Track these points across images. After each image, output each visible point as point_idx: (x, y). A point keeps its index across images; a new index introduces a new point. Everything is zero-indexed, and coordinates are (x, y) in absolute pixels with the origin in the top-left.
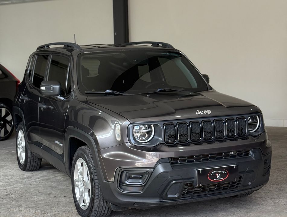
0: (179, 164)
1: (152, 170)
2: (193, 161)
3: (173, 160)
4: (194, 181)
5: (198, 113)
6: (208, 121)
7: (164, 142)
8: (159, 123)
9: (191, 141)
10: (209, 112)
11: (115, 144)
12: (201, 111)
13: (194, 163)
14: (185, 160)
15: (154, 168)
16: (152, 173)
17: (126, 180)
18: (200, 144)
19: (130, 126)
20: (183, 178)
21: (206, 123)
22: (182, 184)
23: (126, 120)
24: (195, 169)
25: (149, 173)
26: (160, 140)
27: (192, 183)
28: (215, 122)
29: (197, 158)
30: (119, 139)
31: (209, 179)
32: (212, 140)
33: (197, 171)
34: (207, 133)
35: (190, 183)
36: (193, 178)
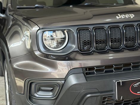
0: (95, 75)
1: (63, 82)
2: (112, 71)
3: (88, 70)
4: (113, 94)
5: (119, 17)
6: (131, 26)
7: (77, 50)
8: (72, 28)
9: (110, 49)
10: (132, 16)
11: (25, 53)
12: (122, 15)
13: (114, 73)
14: (102, 70)
15: (65, 79)
16: (63, 85)
17: (36, 93)
18: (121, 51)
19: (39, 32)
20: (99, 92)
21: (128, 28)
22: (99, 98)
23: (35, 25)
24: (114, 81)
25: (60, 85)
26: (73, 47)
27: (111, 96)
28: (139, 27)
29: (117, 67)
30: (28, 47)
31: (132, 92)
32: (135, 47)
33: (116, 83)
34: (130, 39)
35: (108, 97)
36: (112, 91)
